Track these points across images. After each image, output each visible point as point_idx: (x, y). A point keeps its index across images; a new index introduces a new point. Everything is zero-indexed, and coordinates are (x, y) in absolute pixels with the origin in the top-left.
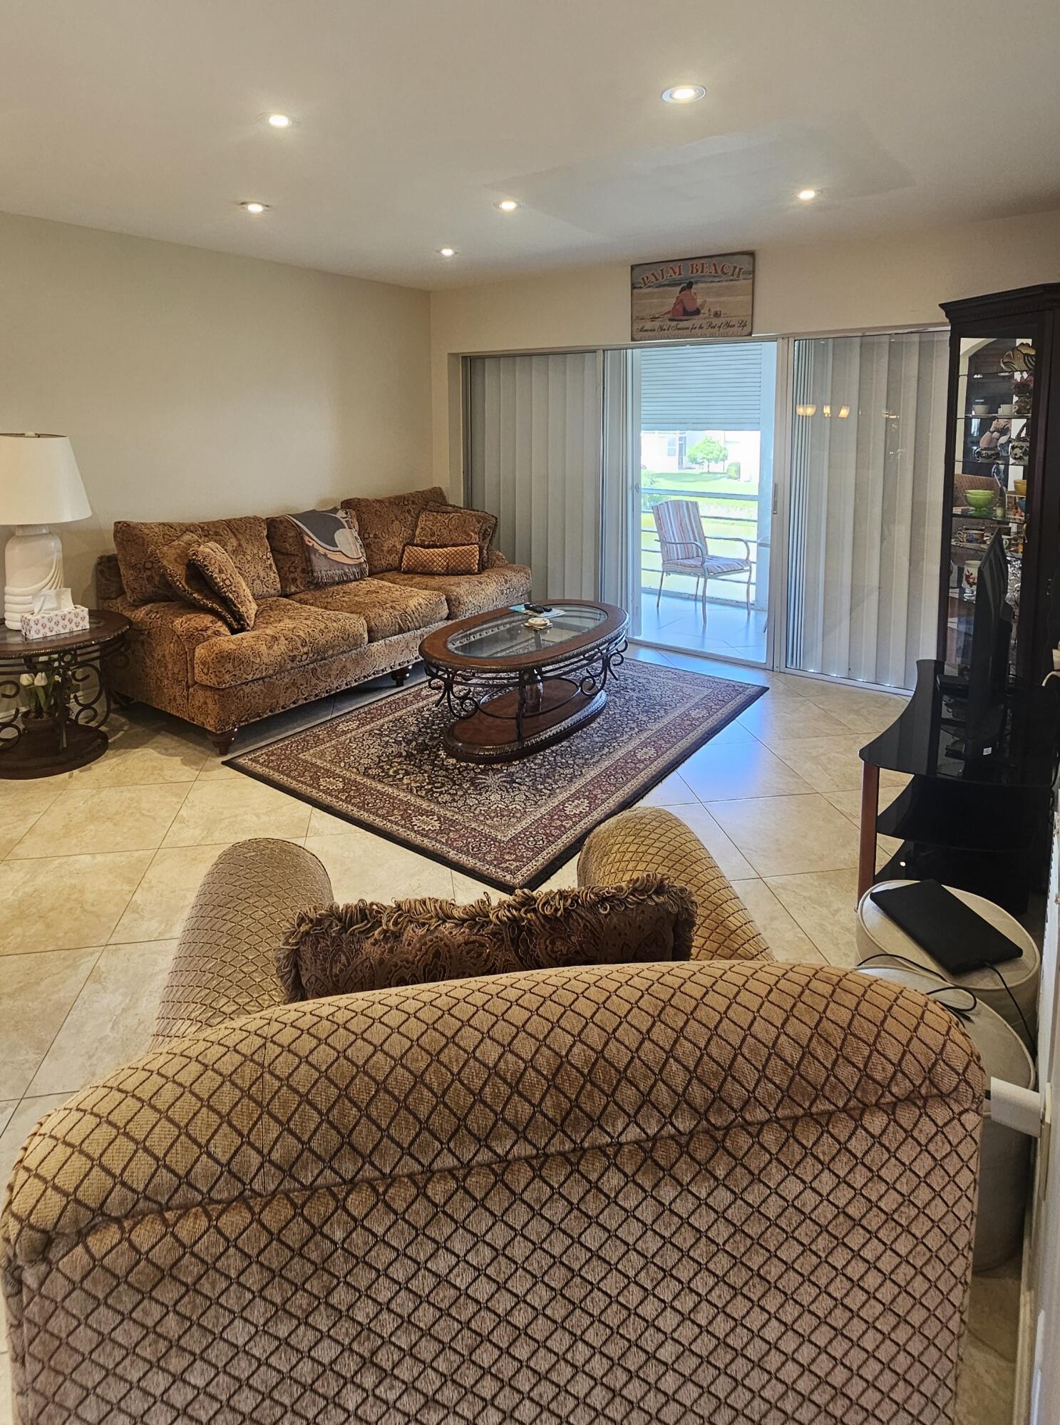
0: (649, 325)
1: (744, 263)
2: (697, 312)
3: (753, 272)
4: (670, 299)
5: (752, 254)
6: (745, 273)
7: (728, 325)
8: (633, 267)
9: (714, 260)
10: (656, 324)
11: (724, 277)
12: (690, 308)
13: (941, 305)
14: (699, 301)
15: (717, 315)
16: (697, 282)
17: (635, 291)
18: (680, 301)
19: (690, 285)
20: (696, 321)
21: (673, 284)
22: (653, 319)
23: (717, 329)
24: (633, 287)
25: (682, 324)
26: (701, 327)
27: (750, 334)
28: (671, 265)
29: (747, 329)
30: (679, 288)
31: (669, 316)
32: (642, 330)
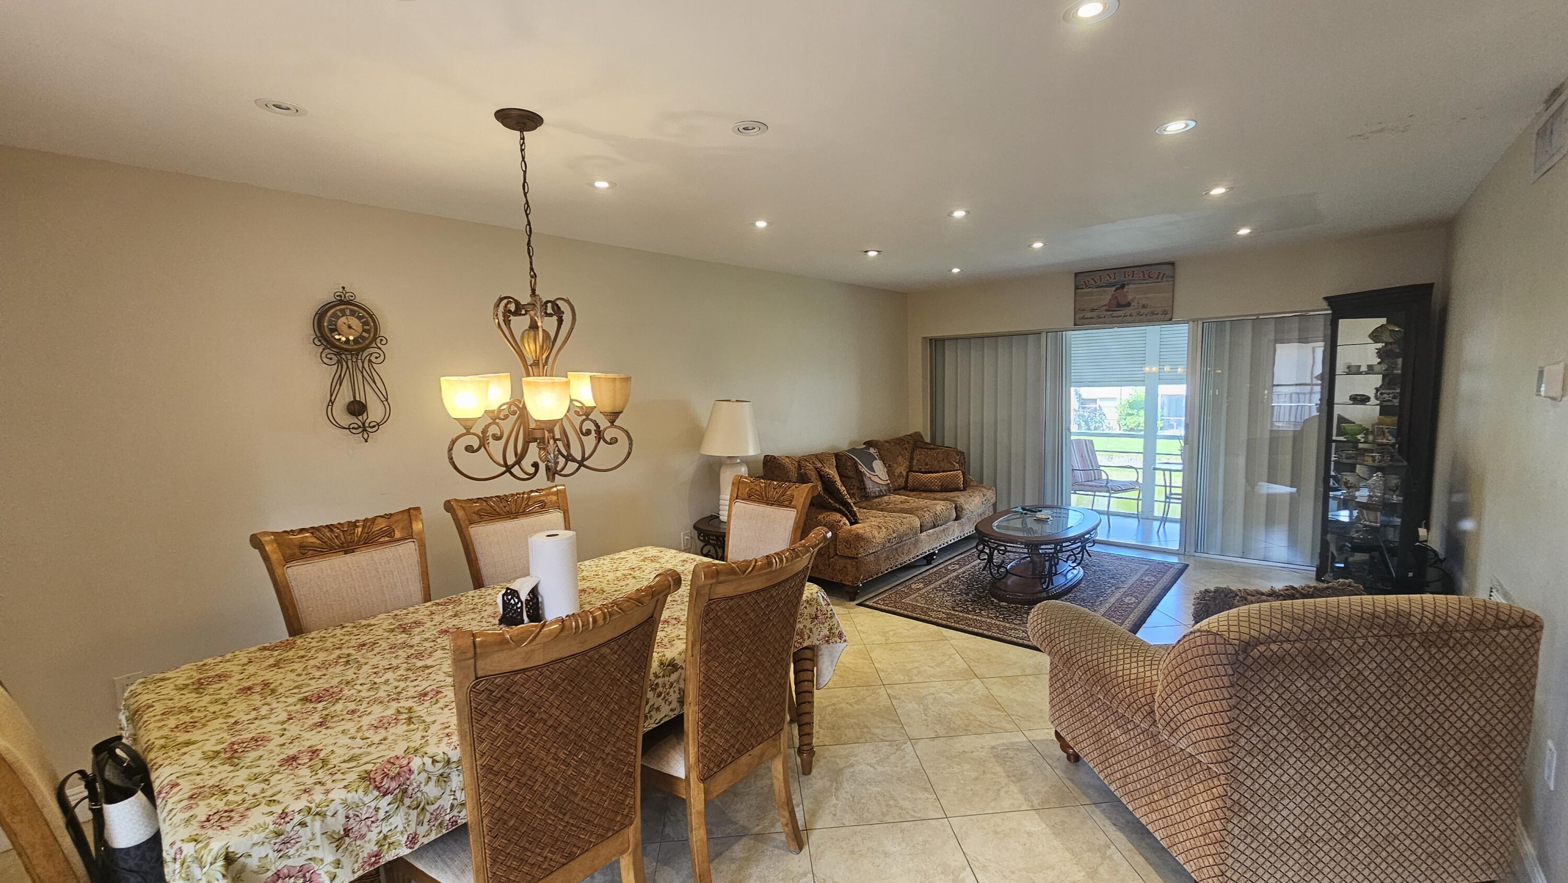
0: (1089, 315)
1: (1167, 270)
2: (1129, 305)
3: (1173, 277)
4: (1107, 295)
5: (1172, 264)
6: (1167, 277)
7: (1153, 314)
8: (1076, 274)
9: (1142, 269)
10: (1095, 314)
11: (1151, 280)
12: (1123, 302)
13: (1326, 299)
14: (1130, 298)
15: (1144, 306)
16: (1129, 284)
17: (1078, 290)
18: (1114, 297)
19: (1123, 286)
20: (1127, 311)
21: (1111, 285)
22: (1092, 310)
23: (1144, 316)
24: (1077, 288)
25: (1115, 314)
26: (1131, 315)
27: (1171, 320)
28: (1107, 272)
29: (1169, 316)
30: (1114, 288)
31: (1106, 308)
32: (1083, 318)
